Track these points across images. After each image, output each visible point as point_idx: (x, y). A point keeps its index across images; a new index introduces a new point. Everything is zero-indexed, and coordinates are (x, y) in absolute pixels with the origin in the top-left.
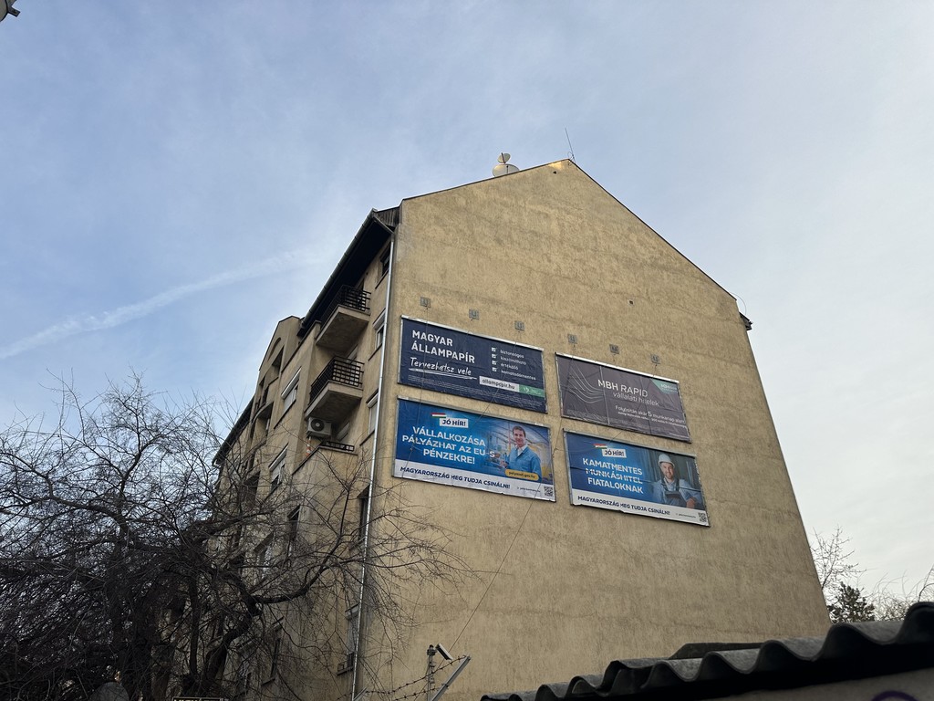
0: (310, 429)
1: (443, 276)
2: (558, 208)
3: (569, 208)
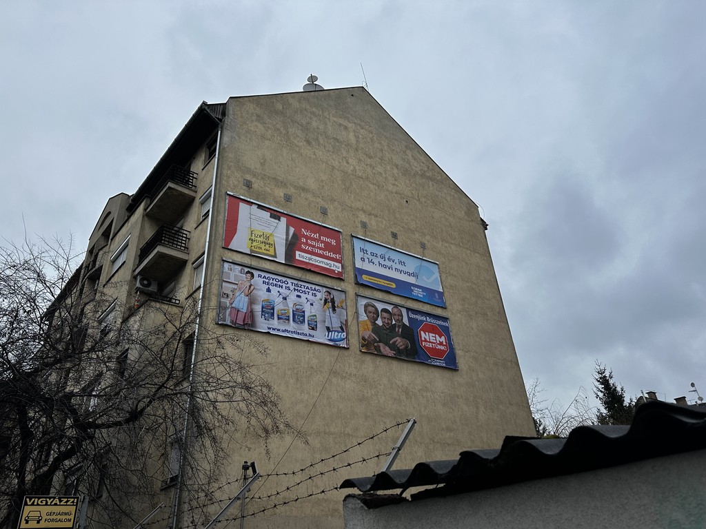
0: (138, 285)
1: (263, 164)
2: (355, 123)
3: (363, 124)
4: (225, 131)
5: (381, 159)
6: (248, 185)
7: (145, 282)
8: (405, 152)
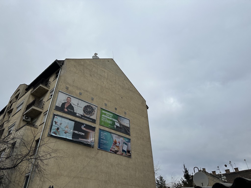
0: (24, 118)
1: (73, 82)
2: (108, 70)
3: (110, 71)
4: (62, 70)
5: (115, 83)
6: (67, 88)
7: (27, 118)
8: (123, 81)
